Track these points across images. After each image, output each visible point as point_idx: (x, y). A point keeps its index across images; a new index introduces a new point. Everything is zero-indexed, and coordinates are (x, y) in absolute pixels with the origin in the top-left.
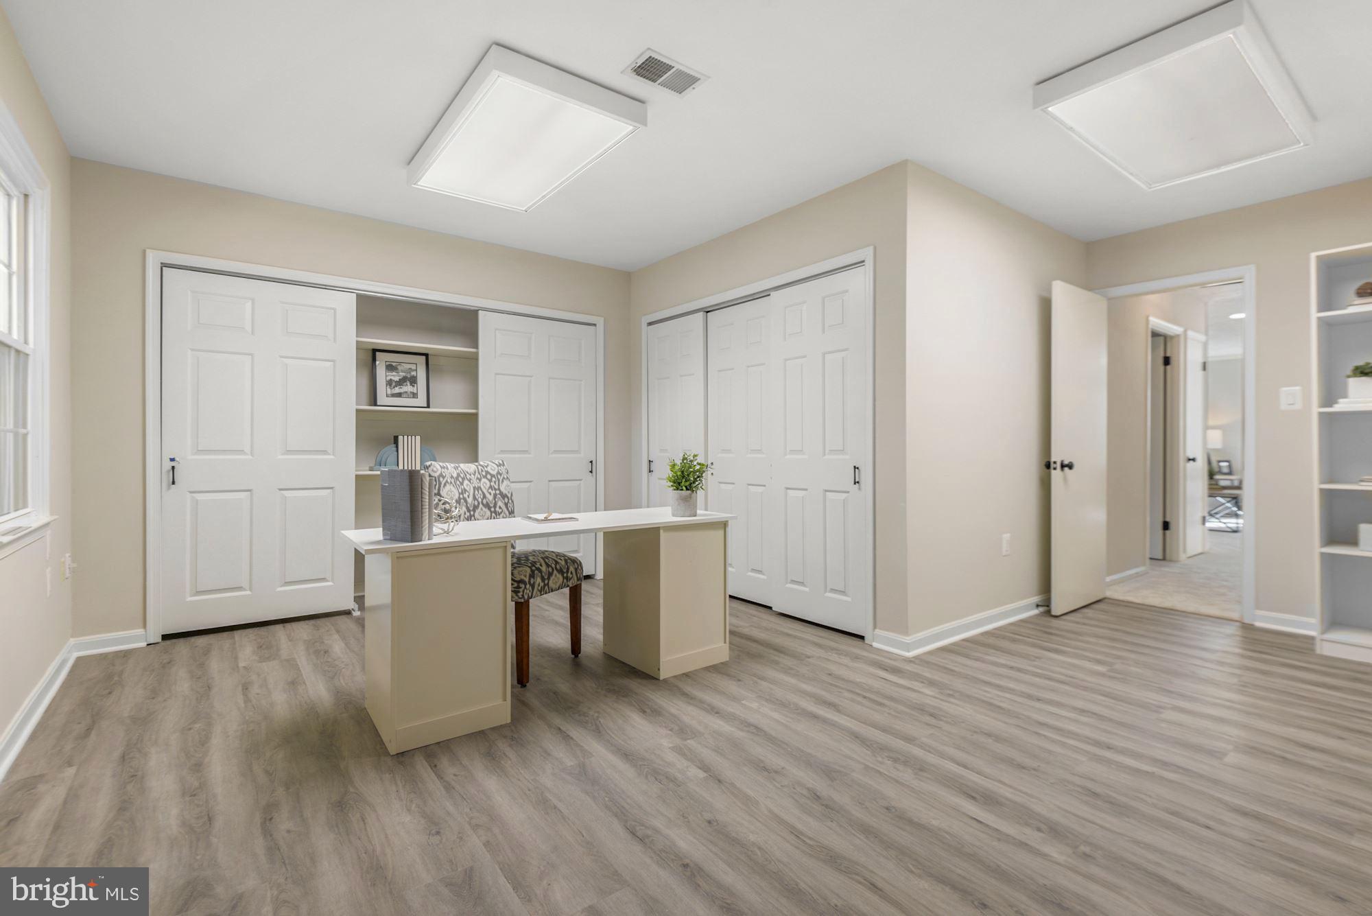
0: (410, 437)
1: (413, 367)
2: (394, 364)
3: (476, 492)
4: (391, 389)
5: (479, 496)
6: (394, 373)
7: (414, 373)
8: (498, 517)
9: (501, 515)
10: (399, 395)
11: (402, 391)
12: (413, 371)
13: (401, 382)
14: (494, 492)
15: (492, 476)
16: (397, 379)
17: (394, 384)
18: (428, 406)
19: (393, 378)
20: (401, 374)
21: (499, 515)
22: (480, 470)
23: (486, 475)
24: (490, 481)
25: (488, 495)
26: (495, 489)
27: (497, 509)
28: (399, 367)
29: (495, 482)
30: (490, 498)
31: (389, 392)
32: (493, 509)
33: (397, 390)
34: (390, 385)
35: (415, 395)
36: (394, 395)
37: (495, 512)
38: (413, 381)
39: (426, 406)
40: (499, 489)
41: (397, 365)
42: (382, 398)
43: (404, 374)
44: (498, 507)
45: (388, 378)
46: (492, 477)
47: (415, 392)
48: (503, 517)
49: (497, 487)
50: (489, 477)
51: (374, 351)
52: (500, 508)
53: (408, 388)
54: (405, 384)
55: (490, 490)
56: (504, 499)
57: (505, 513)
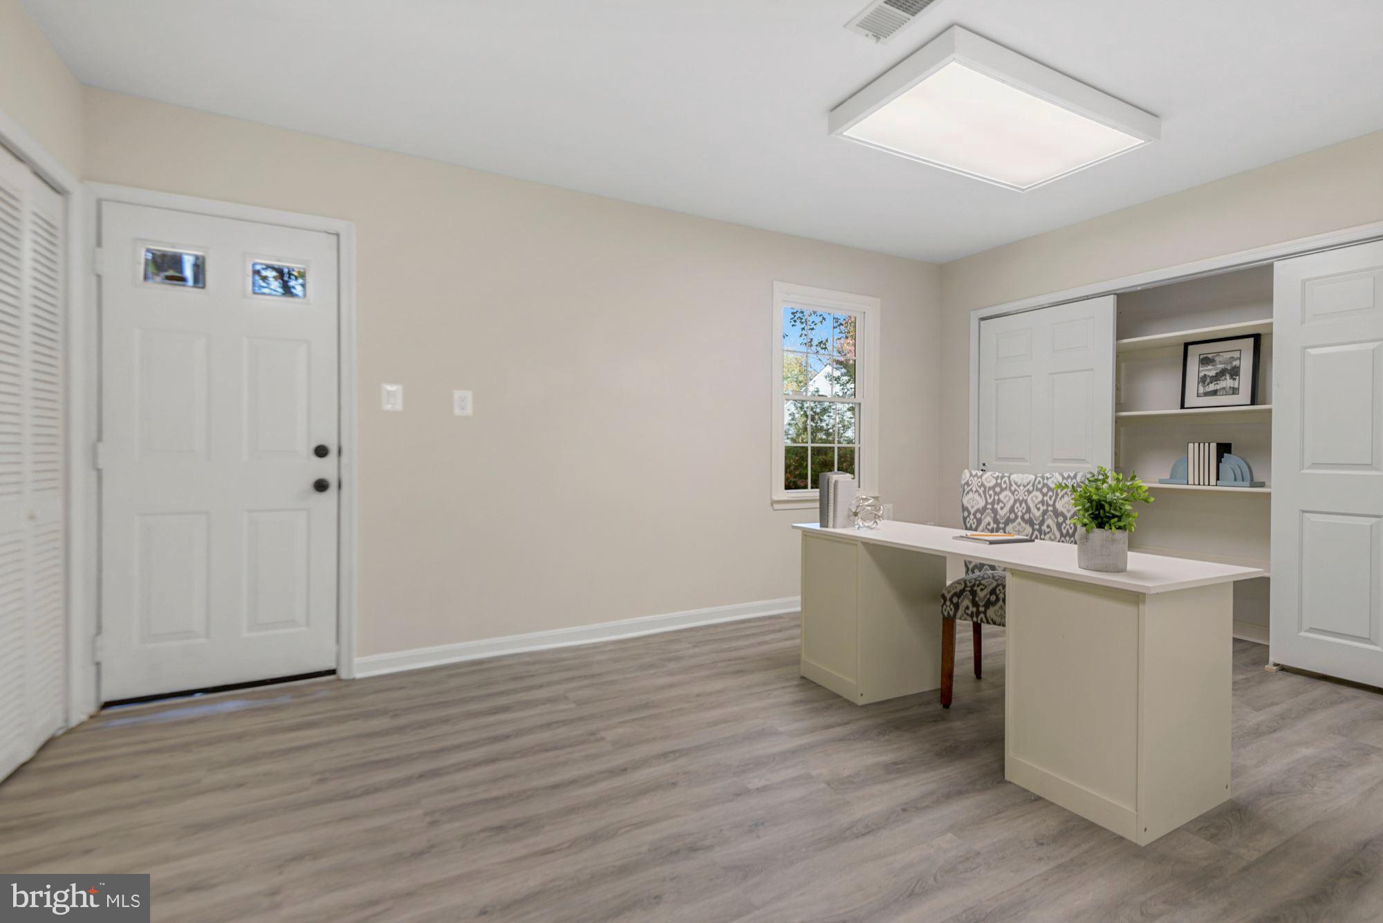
0: (1202, 445)
1: (1236, 355)
2: (1210, 356)
3: (1018, 505)
4: (1204, 387)
5: (1020, 509)
6: (1210, 367)
7: (1236, 363)
8: (1043, 537)
9: (1048, 536)
10: (1215, 393)
11: (1218, 387)
12: (1236, 360)
13: (1217, 378)
14: (1045, 508)
15: (1050, 489)
16: (1213, 373)
17: (1208, 380)
18: (1253, 403)
19: (1207, 373)
20: (1219, 366)
21: (1045, 534)
22: (1037, 481)
23: (1043, 487)
24: (1044, 495)
25: (1034, 510)
26: (1048, 505)
27: (1044, 527)
28: (1217, 359)
29: (1050, 498)
30: (1038, 514)
31: (1201, 390)
32: (1037, 527)
33: (1212, 387)
34: (1204, 382)
35: (1235, 391)
36: (1206, 394)
37: (1040, 531)
38: (1235, 372)
39: (1249, 403)
40: (1054, 505)
41: (1214, 357)
42: (1191, 400)
43: (1222, 366)
44: (1046, 524)
45: (1202, 374)
46: (1048, 491)
47: (1236, 386)
48: (1051, 539)
49: (1051, 503)
50: (1045, 490)
51: (1186, 345)
52: (1048, 527)
53: (1227, 382)
54: (1223, 378)
55: (1040, 505)
56: (1057, 518)
57: (1054, 534)
